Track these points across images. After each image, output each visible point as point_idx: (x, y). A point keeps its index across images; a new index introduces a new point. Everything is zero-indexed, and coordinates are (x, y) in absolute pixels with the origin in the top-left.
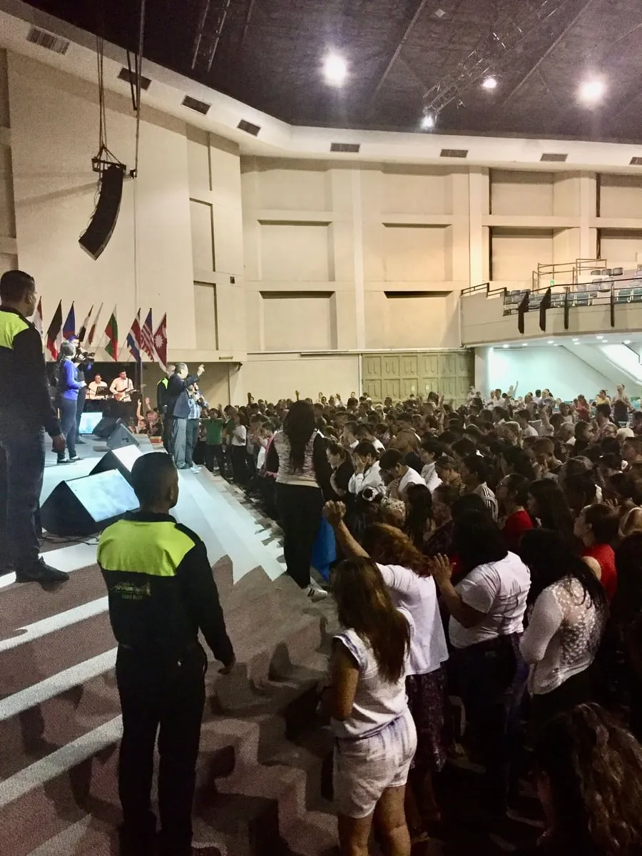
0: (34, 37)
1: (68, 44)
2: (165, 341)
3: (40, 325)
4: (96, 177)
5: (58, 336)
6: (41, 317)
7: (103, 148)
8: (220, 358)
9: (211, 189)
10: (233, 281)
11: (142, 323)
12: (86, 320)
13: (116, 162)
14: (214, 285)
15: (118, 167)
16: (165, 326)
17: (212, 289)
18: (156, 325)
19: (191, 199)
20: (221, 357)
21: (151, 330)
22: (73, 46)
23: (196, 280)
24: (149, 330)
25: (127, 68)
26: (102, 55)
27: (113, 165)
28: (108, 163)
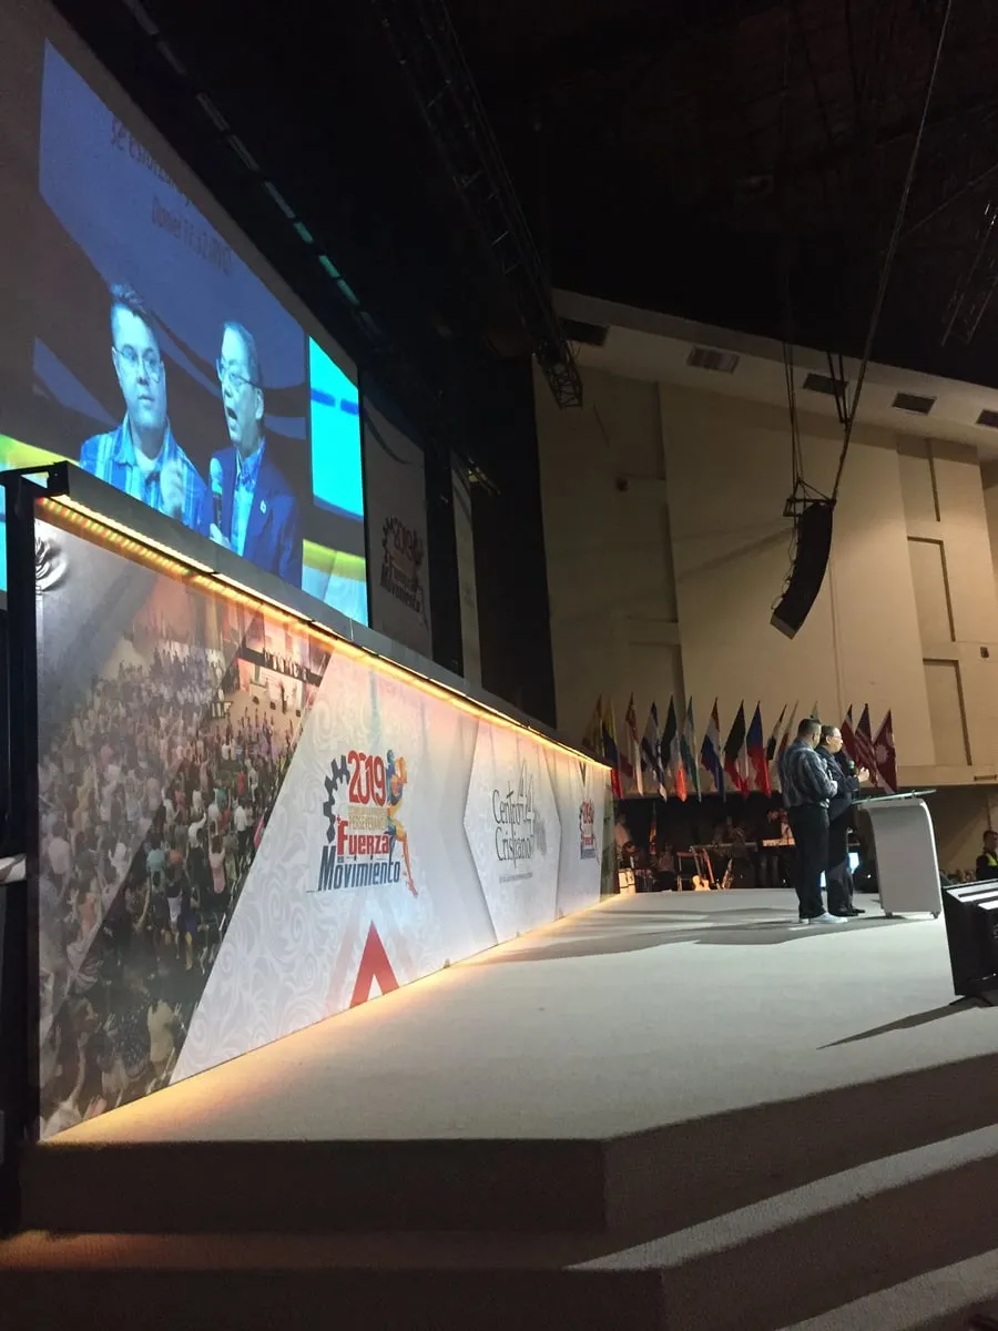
0: (697, 359)
1: (737, 358)
2: (892, 753)
3: (718, 738)
4: (790, 522)
5: (740, 754)
6: (717, 727)
7: (799, 482)
8: (976, 779)
9: (939, 520)
10: (985, 653)
11: (854, 727)
12: (777, 727)
13: (820, 497)
14: (955, 663)
15: (822, 504)
16: (890, 731)
17: (953, 668)
18: (875, 730)
19: (909, 538)
20: (978, 775)
21: (869, 736)
22: (745, 358)
23: (928, 657)
24: (866, 739)
25: (828, 375)
26: (791, 364)
27: (817, 502)
28: (808, 501)
